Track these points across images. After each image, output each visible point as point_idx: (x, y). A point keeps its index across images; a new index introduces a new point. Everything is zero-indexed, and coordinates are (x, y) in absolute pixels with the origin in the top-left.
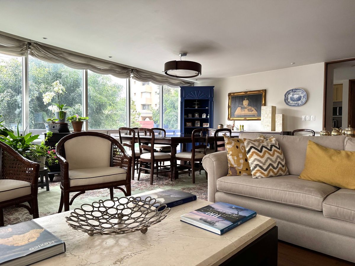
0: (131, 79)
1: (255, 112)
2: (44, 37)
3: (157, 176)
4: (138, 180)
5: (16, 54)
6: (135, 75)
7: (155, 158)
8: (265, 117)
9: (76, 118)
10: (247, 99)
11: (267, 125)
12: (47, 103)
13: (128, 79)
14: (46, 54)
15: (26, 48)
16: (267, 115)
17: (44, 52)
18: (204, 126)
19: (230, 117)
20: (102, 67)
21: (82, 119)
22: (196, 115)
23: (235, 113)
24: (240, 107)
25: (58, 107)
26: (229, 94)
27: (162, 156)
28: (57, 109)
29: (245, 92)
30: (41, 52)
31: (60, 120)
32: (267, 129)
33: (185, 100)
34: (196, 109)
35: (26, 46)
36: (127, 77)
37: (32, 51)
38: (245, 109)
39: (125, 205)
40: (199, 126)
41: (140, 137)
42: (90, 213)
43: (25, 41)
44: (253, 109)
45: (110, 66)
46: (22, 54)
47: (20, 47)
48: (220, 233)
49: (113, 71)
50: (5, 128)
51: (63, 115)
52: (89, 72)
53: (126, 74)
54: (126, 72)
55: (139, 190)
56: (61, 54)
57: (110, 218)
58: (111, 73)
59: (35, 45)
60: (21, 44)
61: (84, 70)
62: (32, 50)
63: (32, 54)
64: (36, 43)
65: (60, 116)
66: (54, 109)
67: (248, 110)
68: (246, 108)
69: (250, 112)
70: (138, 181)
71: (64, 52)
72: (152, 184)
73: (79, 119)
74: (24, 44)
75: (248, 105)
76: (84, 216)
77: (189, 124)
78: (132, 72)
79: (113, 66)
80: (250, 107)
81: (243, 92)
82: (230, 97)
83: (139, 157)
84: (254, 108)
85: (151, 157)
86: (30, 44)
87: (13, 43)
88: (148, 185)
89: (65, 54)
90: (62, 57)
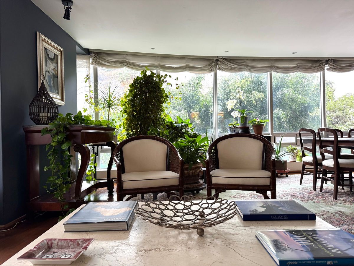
0: (326, 71)
2: (226, 51)
5: (206, 72)
6: (331, 66)
9: (256, 121)
12: (231, 109)
13: (322, 73)
14: (231, 66)
17: (229, 64)
20: (288, 65)
30: (226, 65)
31: (242, 125)
35: (214, 63)
36: (319, 71)
37: (220, 66)
43: (214, 59)
45: (296, 62)
46: (212, 71)
47: (210, 65)
49: (300, 68)
51: (244, 119)
52: (274, 74)
53: (319, 67)
54: (317, 65)
56: (245, 62)
58: (298, 70)
59: (222, 60)
60: (211, 62)
61: (269, 73)
62: (220, 64)
63: (220, 69)
64: (223, 58)
66: (236, 114)
71: (247, 60)
72: (336, 199)
74: (213, 61)
78: (328, 63)
79: (302, 62)
86: (217, 60)
87: (205, 63)
89: (248, 62)
90: (245, 65)
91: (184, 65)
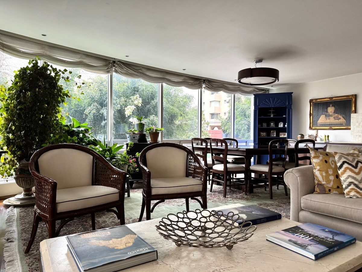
0: (203, 89)
1: (342, 120)
2: (126, 55)
3: (230, 188)
4: (211, 191)
5: (103, 73)
6: (207, 86)
7: (228, 170)
8: (355, 126)
9: (153, 129)
10: (332, 106)
11: (359, 136)
12: (129, 115)
13: (200, 90)
14: (128, 71)
15: (111, 66)
16: (358, 124)
17: (126, 69)
18: (281, 136)
19: (311, 125)
20: (176, 80)
21: (158, 130)
22: (272, 124)
23: (318, 122)
24: (324, 114)
25: (137, 119)
26: (311, 101)
27: (236, 168)
28: (137, 121)
29: (329, 98)
30: (123, 69)
31: (139, 131)
32: (359, 140)
33: (259, 108)
34: (272, 118)
35: (111, 65)
36: (199, 88)
37: (116, 69)
38: (330, 117)
39: (208, 218)
40: (275, 136)
41: (213, 147)
42: (176, 223)
43: (111, 60)
44: (340, 117)
45: (183, 78)
46: (108, 72)
47: (106, 65)
48: (314, 258)
49: (186, 83)
50: (94, 139)
51: (141, 126)
52: (164, 84)
53: (199, 85)
54: (198, 83)
55: (213, 201)
56: (140, 69)
57: (194, 230)
58: (184, 85)
59: (119, 63)
60: (107, 63)
61: (160, 84)
62: (116, 67)
63: (116, 71)
64: (120, 61)
65: (140, 128)
66: (134, 121)
67: (334, 118)
68: (332, 116)
69: (337, 121)
70: (211, 193)
71: (143, 67)
72: (225, 197)
73: (156, 130)
74: (109, 63)
75: (334, 112)
76: (171, 225)
77: (263, 134)
78: (204, 82)
79: (187, 78)
80: (337, 114)
81: (328, 98)
82: (312, 103)
83: (212, 168)
84: (342, 115)
85: (224, 169)
86: (114, 62)
87: (101, 63)
88: (222, 197)
89: (143, 69)
90: (141, 73)
91: (78, 60)
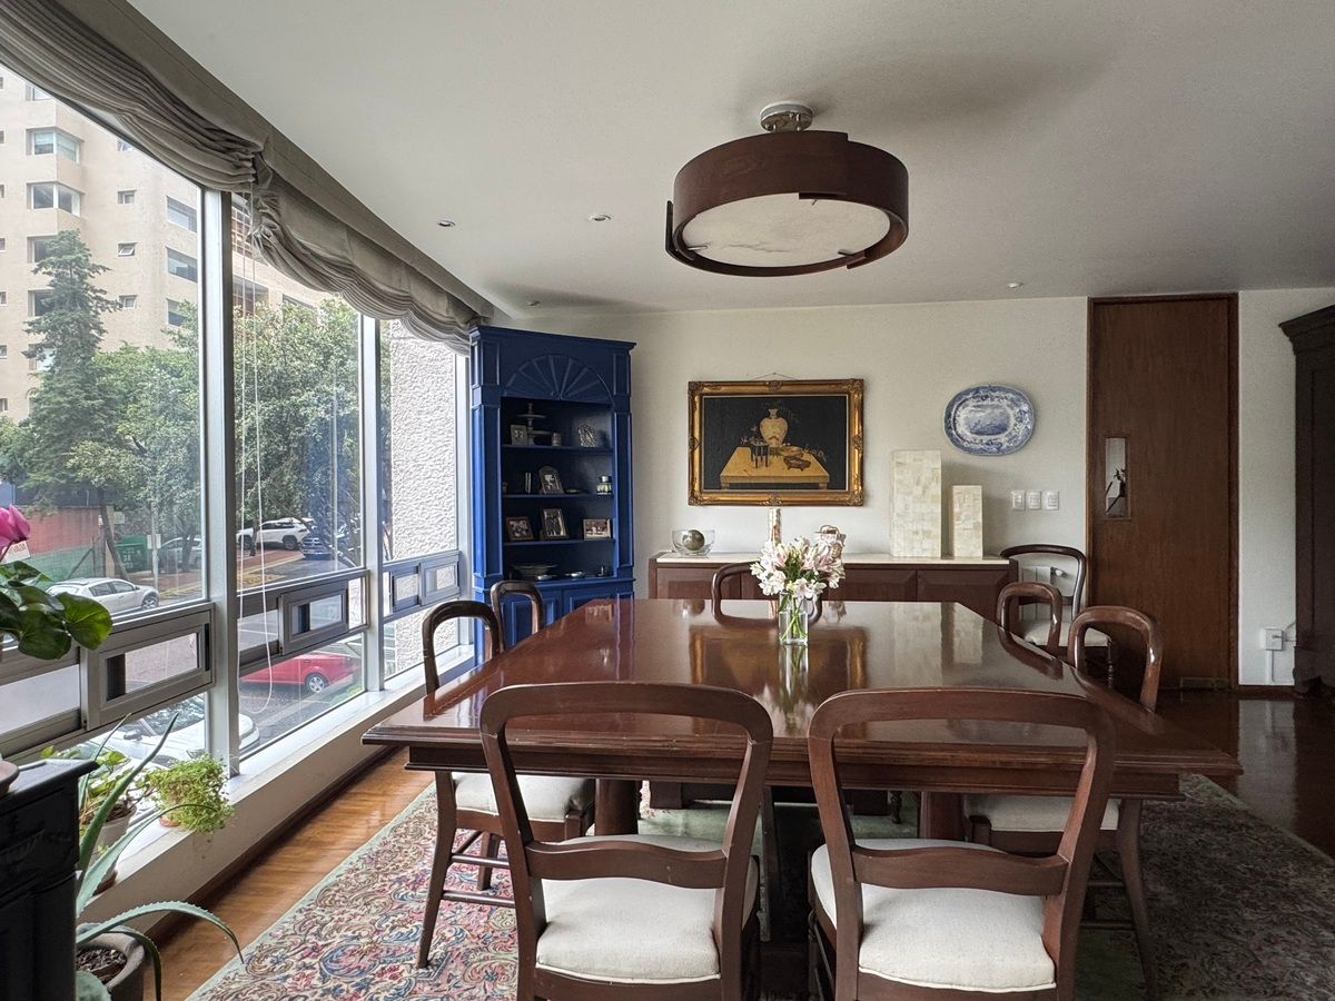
1: (816, 471)
10: (778, 415)
11: (924, 532)
16: (920, 488)
18: (588, 535)
19: (697, 488)
22: (548, 478)
23: (724, 474)
24: (748, 445)
26: (694, 388)
32: (924, 550)
33: (502, 398)
34: (555, 450)
38: (770, 457)
44: (807, 457)
67: (786, 460)
68: (778, 454)
69: (796, 472)
75: (785, 441)
77: (520, 526)
80: (795, 448)
81: (764, 384)
82: (697, 399)
84: (814, 452)
